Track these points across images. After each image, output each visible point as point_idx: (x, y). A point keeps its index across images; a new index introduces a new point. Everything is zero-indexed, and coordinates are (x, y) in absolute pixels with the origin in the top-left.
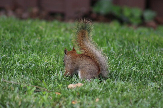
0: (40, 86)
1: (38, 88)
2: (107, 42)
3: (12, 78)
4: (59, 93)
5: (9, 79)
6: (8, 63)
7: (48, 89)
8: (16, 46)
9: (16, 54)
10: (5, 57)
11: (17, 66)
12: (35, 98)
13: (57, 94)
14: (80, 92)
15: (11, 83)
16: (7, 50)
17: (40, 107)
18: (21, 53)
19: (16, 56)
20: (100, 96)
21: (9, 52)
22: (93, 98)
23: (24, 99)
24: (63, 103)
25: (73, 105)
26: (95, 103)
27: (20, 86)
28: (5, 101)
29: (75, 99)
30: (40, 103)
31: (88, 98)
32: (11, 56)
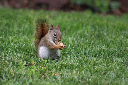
1: (28, 63)
2: (82, 27)
3: (7, 55)
5: (5, 56)
6: (4, 44)
7: (35, 64)
8: (11, 30)
9: (10, 36)
10: (2, 39)
11: (11, 45)
12: (26, 71)
13: (43, 67)
14: (61, 66)
15: (7, 59)
16: (3, 33)
17: (29, 78)
18: (15, 35)
19: (11, 38)
20: (77, 69)
21: (5, 35)
22: (71, 71)
23: (16, 71)
24: (48, 75)
25: (56, 76)
26: (73, 75)
27: (14, 61)
28: (2, 73)
29: (57, 72)
30: (30, 75)
31: (67, 71)
32: (7, 38)
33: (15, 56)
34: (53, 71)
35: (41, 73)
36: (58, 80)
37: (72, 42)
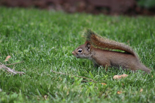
0: (86, 77)
1: (85, 79)
2: (151, 35)
3: (60, 69)
4: (105, 84)
5: (58, 70)
6: (57, 55)
7: (94, 80)
8: (65, 38)
9: (64, 46)
10: (54, 49)
11: (65, 57)
12: (82, 88)
13: (103, 84)
14: (125, 83)
15: (60, 74)
16: (56, 42)
17: (87, 97)
18: (69, 45)
19: (64, 49)
20: (144, 86)
21: (58, 45)
22: (137, 89)
23: (71, 89)
24: (109, 93)
25: (119, 95)
26: (139, 93)
27: (68, 76)
28: (54, 91)
29: (120, 89)
30: (87, 93)
31: (132, 88)
32: (60, 49)
33: (70, 70)
34: (115, 89)
35: (100, 91)
36: (122, 100)
37: (139, 53)
